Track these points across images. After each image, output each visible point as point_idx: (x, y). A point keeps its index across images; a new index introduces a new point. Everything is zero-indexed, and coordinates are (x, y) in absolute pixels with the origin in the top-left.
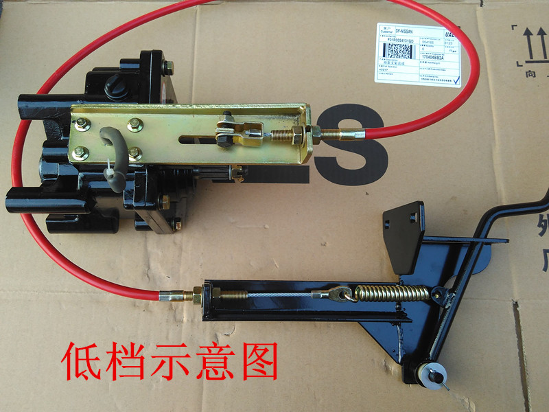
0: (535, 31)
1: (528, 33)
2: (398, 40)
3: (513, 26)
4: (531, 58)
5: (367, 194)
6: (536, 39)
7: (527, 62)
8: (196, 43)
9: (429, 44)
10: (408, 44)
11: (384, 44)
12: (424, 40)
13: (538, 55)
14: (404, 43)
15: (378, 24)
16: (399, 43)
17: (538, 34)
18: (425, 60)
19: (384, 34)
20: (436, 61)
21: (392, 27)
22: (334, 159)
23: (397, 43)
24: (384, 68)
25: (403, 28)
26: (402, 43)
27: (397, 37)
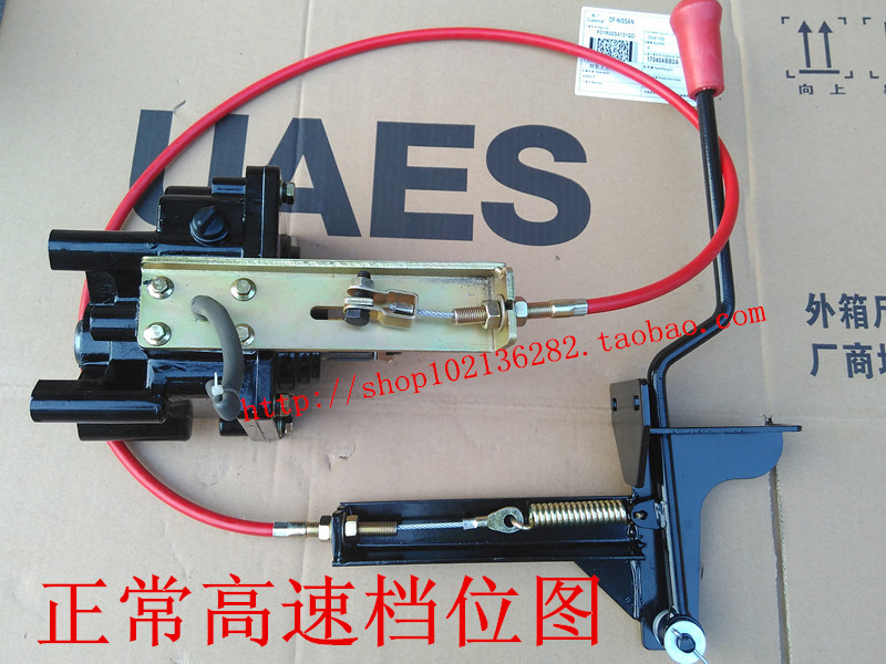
0: (815, 26)
1: (805, 29)
2: (612, 34)
3: (783, 18)
4: (808, 66)
5: (557, 258)
6: (816, 39)
7: (801, 72)
8: (308, 27)
9: (657, 41)
10: (627, 40)
11: (592, 39)
12: (651, 34)
13: (818, 62)
14: (621, 38)
15: (584, 9)
16: (614, 38)
17: (820, 31)
18: (651, 64)
19: (592, 24)
20: (668, 66)
21: (604, 13)
22: (510, 207)
23: (609, 37)
24: (590, 74)
25: (620, 17)
26: (618, 38)
27: (611, 30)
